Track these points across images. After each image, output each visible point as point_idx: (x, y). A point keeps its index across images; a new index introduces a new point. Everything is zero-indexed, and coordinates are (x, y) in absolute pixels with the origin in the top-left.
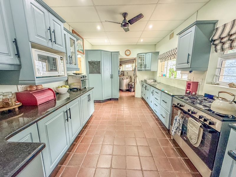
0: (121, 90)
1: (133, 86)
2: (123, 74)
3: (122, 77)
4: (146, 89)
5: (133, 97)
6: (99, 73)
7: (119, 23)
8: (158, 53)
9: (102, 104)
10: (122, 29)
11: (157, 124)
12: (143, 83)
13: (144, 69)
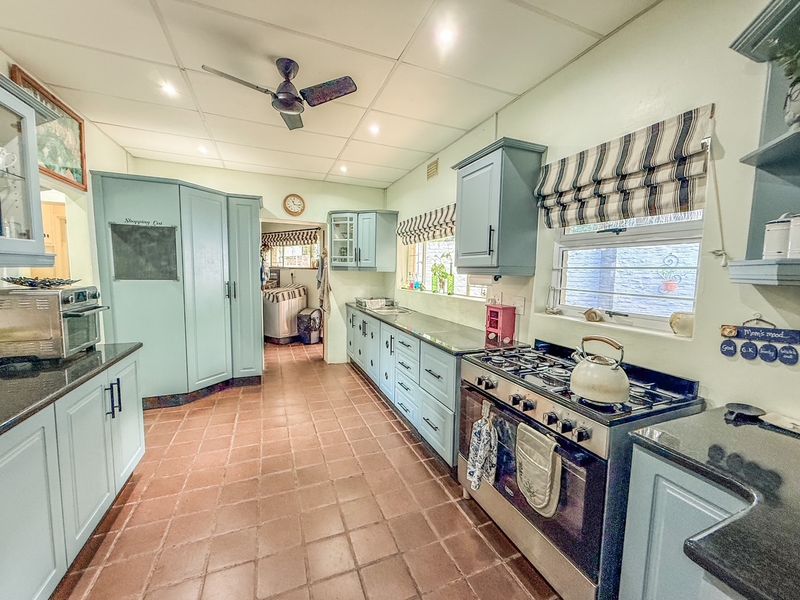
0: (269, 341)
1: (317, 321)
2: (275, 279)
3: (271, 291)
4: (365, 334)
5: (318, 364)
6: (171, 274)
7: (266, 91)
8: (396, 214)
9: (186, 409)
10: (276, 115)
11: (412, 452)
12: (352, 311)
13: (353, 264)
